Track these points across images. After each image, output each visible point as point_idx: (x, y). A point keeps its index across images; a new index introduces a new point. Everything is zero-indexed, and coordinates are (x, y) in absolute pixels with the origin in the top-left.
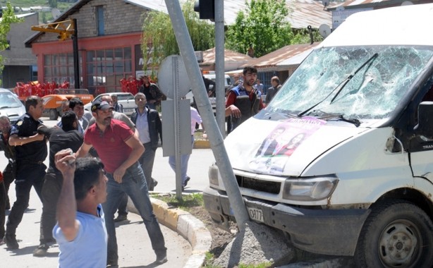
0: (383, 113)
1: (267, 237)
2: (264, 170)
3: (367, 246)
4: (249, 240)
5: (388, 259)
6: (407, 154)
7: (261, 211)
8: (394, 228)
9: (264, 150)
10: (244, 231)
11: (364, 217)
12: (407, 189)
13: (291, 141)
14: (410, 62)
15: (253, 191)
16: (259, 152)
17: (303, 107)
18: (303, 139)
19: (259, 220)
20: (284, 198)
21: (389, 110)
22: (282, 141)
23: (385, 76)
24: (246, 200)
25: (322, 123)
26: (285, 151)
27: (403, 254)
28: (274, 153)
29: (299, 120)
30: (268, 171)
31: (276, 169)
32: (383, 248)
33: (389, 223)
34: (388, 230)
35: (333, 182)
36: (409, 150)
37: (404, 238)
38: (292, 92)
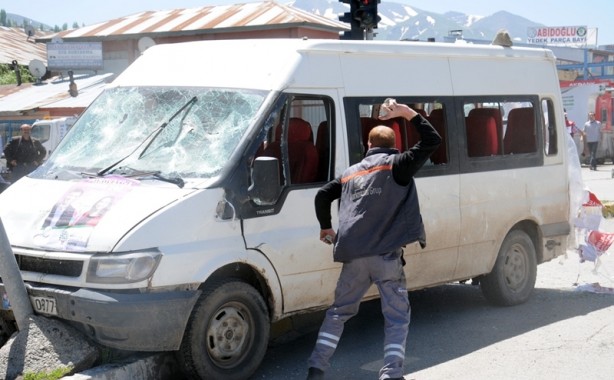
0: (211, 170)
1: (61, 334)
2: (57, 245)
3: (194, 337)
4: (36, 340)
5: (216, 351)
6: (239, 221)
7: (53, 300)
8: (223, 314)
9: (55, 220)
10: (28, 329)
11: (193, 300)
12: (240, 264)
13: (94, 206)
14: (237, 109)
15: (40, 274)
16: (48, 223)
17: (102, 163)
18: (111, 204)
19: (49, 312)
20: (87, 281)
21: (218, 167)
22: (81, 207)
23: (208, 126)
24: (31, 287)
25: (134, 184)
26: (86, 220)
27: (233, 345)
28: (71, 222)
29: (101, 179)
30: (64, 246)
31: (75, 244)
32: (212, 338)
33: (219, 307)
34: (216, 316)
35: (153, 257)
36: (242, 217)
37: (235, 325)
38: (82, 144)
